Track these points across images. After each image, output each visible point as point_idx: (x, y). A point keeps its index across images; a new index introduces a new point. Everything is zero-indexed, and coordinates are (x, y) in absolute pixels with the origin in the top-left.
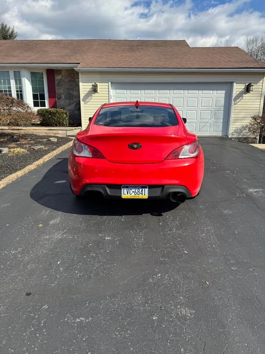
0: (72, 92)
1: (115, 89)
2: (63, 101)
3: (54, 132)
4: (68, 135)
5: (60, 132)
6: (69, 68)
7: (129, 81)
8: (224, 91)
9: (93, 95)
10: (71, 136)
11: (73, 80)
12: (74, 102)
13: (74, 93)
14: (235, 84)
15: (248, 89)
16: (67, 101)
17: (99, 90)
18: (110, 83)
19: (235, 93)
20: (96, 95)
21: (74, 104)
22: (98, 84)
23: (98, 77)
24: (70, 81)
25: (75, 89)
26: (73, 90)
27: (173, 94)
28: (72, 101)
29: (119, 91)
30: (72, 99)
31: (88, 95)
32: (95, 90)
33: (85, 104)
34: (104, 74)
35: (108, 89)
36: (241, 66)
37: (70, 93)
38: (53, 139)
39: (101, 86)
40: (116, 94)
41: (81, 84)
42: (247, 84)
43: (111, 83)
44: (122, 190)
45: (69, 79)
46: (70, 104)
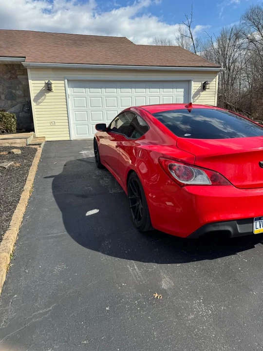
0: (14, 91)
1: (73, 88)
2: (4, 102)
3: (10, 141)
4: (28, 143)
5: (18, 141)
6: (10, 63)
7: (89, 79)
8: (183, 89)
9: (47, 95)
10: (33, 145)
11: (14, 76)
12: (18, 103)
13: (17, 92)
14: (192, 82)
15: (204, 87)
16: (9, 102)
17: (53, 88)
18: (66, 81)
19: (193, 91)
20: (50, 94)
21: (18, 106)
22: (52, 82)
23: (51, 73)
24: (11, 77)
25: (18, 88)
26: (15, 89)
27: (135, 92)
28: (14, 102)
29: (76, 90)
30: (15, 100)
31: (41, 94)
32: (48, 88)
33: (37, 105)
34: (59, 70)
35: (65, 87)
36: (197, 65)
37: (11, 93)
38: (16, 151)
39: (55, 84)
40: (74, 92)
41: (31, 82)
42: (203, 82)
43: (68, 80)
44: (255, 224)
45: (10, 76)
46: (12, 106)
